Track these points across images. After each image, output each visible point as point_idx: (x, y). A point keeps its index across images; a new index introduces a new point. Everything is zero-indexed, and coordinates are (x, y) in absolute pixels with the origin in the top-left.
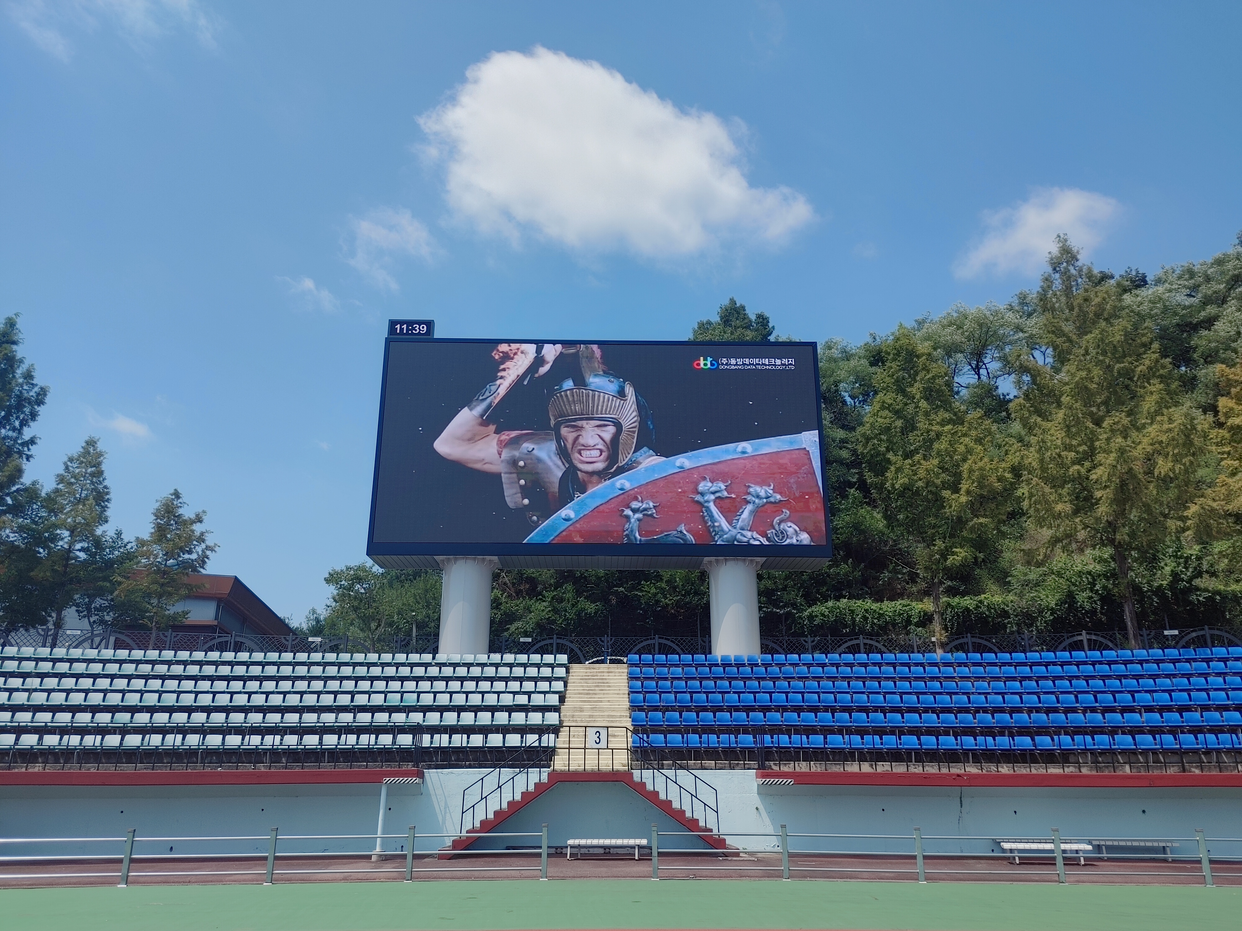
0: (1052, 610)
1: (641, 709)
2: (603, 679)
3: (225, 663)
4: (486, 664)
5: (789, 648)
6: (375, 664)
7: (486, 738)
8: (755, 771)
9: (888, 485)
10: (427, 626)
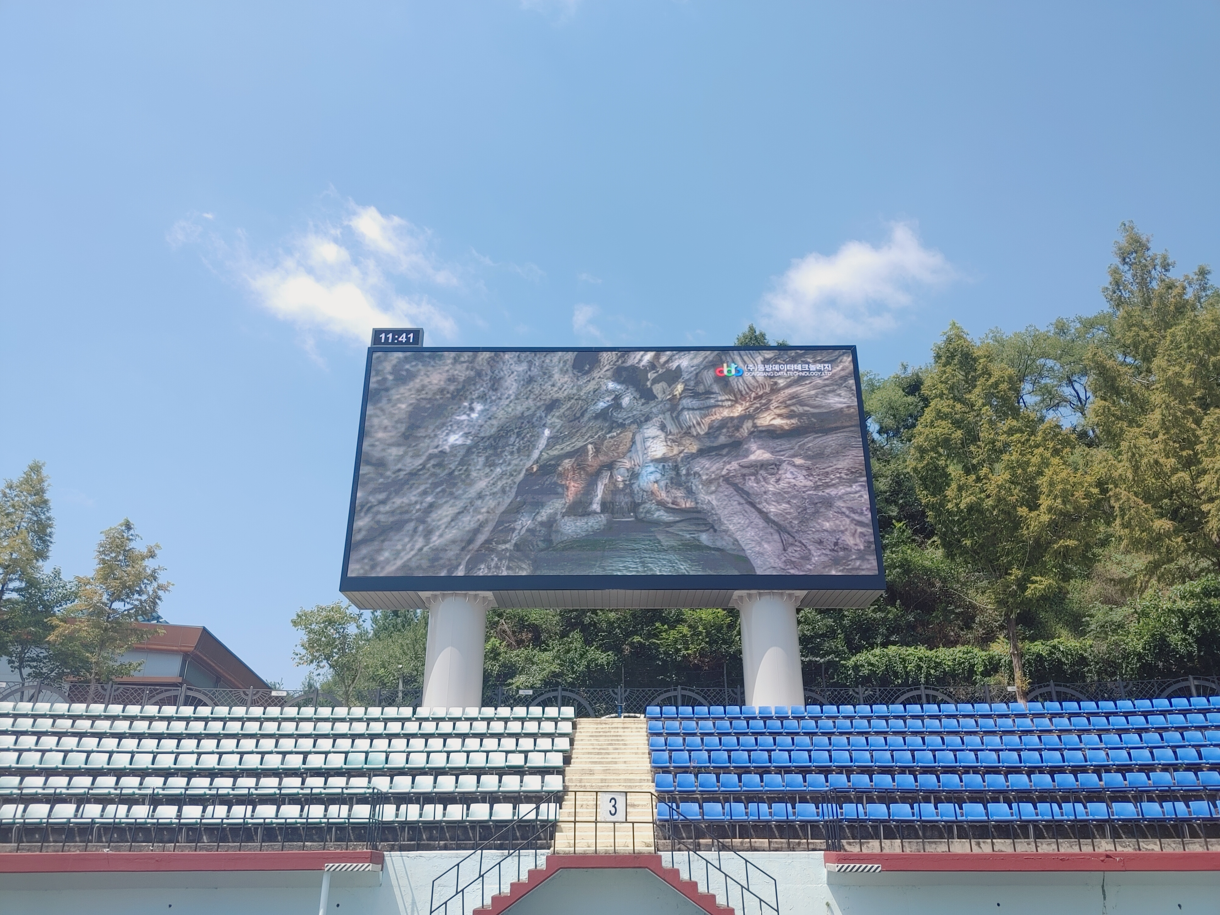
0: (1140, 656)
1: (666, 771)
2: (617, 736)
3: (162, 719)
4: (476, 719)
5: (839, 699)
6: (342, 720)
7: (468, 809)
8: (823, 852)
9: (950, 506)
10: (415, 681)
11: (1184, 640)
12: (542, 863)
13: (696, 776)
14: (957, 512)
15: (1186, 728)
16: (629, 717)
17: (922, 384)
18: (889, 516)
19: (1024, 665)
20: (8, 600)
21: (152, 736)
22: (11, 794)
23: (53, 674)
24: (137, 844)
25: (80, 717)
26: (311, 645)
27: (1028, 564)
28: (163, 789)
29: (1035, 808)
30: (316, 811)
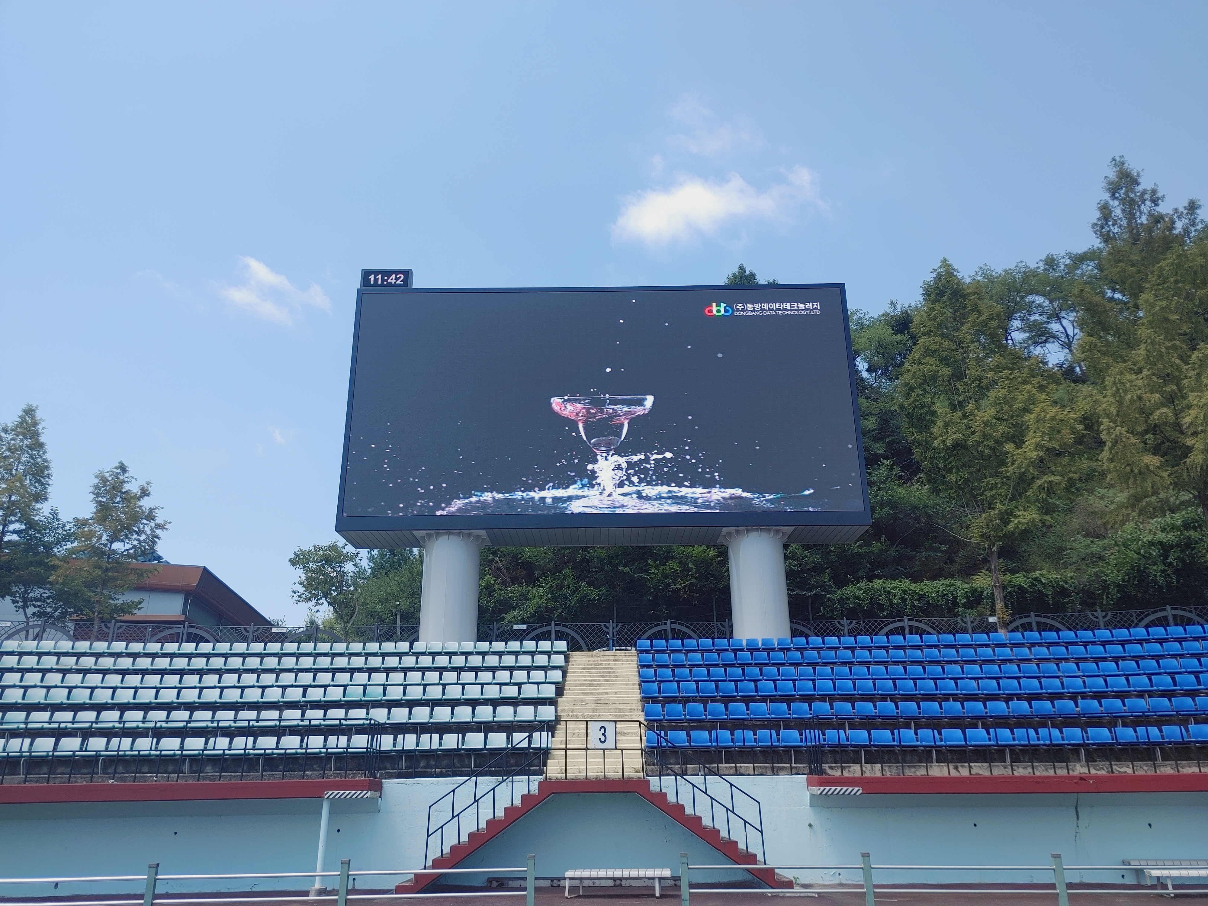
0: (1119, 586)
1: (655, 700)
2: (608, 668)
3: (165, 655)
4: (471, 653)
5: (825, 631)
6: (341, 655)
7: (463, 738)
8: (806, 776)
9: (936, 444)
10: (412, 617)
11: (1163, 571)
12: (535, 788)
13: (684, 706)
14: (943, 449)
15: (1162, 657)
16: (620, 650)
17: (911, 321)
18: (876, 454)
19: (1005, 597)
20: (9, 541)
21: (155, 672)
22: (18, 729)
23: (57, 613)
24: (142, 775)
25: (84, 654)
26: (308, 584)
27: (1011, 500)
28: (167, 722)
29: (1013, 733)
30: (316, 742)
